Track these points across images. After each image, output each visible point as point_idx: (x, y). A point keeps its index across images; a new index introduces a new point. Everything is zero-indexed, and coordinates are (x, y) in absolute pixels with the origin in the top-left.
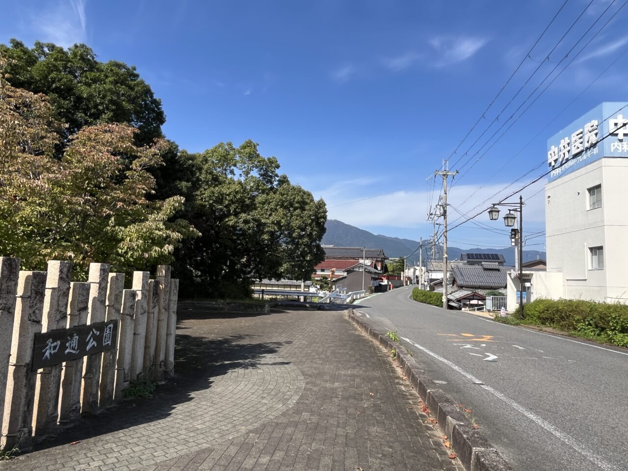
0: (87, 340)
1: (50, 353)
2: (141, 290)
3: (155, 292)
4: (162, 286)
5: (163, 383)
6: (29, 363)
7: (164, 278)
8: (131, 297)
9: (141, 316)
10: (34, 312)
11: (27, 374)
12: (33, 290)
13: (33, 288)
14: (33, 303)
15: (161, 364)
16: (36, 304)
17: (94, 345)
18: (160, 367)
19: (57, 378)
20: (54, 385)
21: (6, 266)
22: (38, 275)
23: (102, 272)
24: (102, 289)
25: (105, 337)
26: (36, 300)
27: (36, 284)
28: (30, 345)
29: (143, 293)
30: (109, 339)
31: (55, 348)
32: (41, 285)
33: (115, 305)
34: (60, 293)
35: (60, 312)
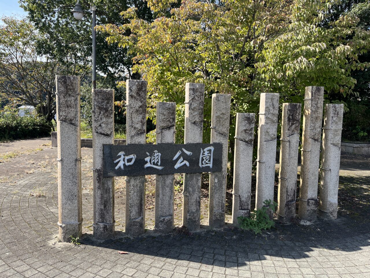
0: (175, 158)
1: (124, 165)
2: (265, 114)
3: (291, 117)
4: (308, 111)
5: (308, 223)
6: (100, 170)
7: (310, 102)
8: (245, 120)
9: (265, 143)
10: (100, 125)
11: (100, 179)
12: (95, 106)
13: (95, 104)
14: (98, 117)
15: (308, 202)
16: (101, 119)
17: (185, 164)
18: (308, 205)
19: (138, 188)
20: (136, 194)
21: (61, 83)
22: (100, 92)
23: (192, 92)
24: (193, 110)
25: (203, 160)
26: (101, 115)
27: (100, 100)
28: (99, 154)
29: (267, 118)
30: (210, 161)
31: (129, 160)
32: (106, 101)
33: (217, 128)
34: (132, 110)
35: (135, 128)
